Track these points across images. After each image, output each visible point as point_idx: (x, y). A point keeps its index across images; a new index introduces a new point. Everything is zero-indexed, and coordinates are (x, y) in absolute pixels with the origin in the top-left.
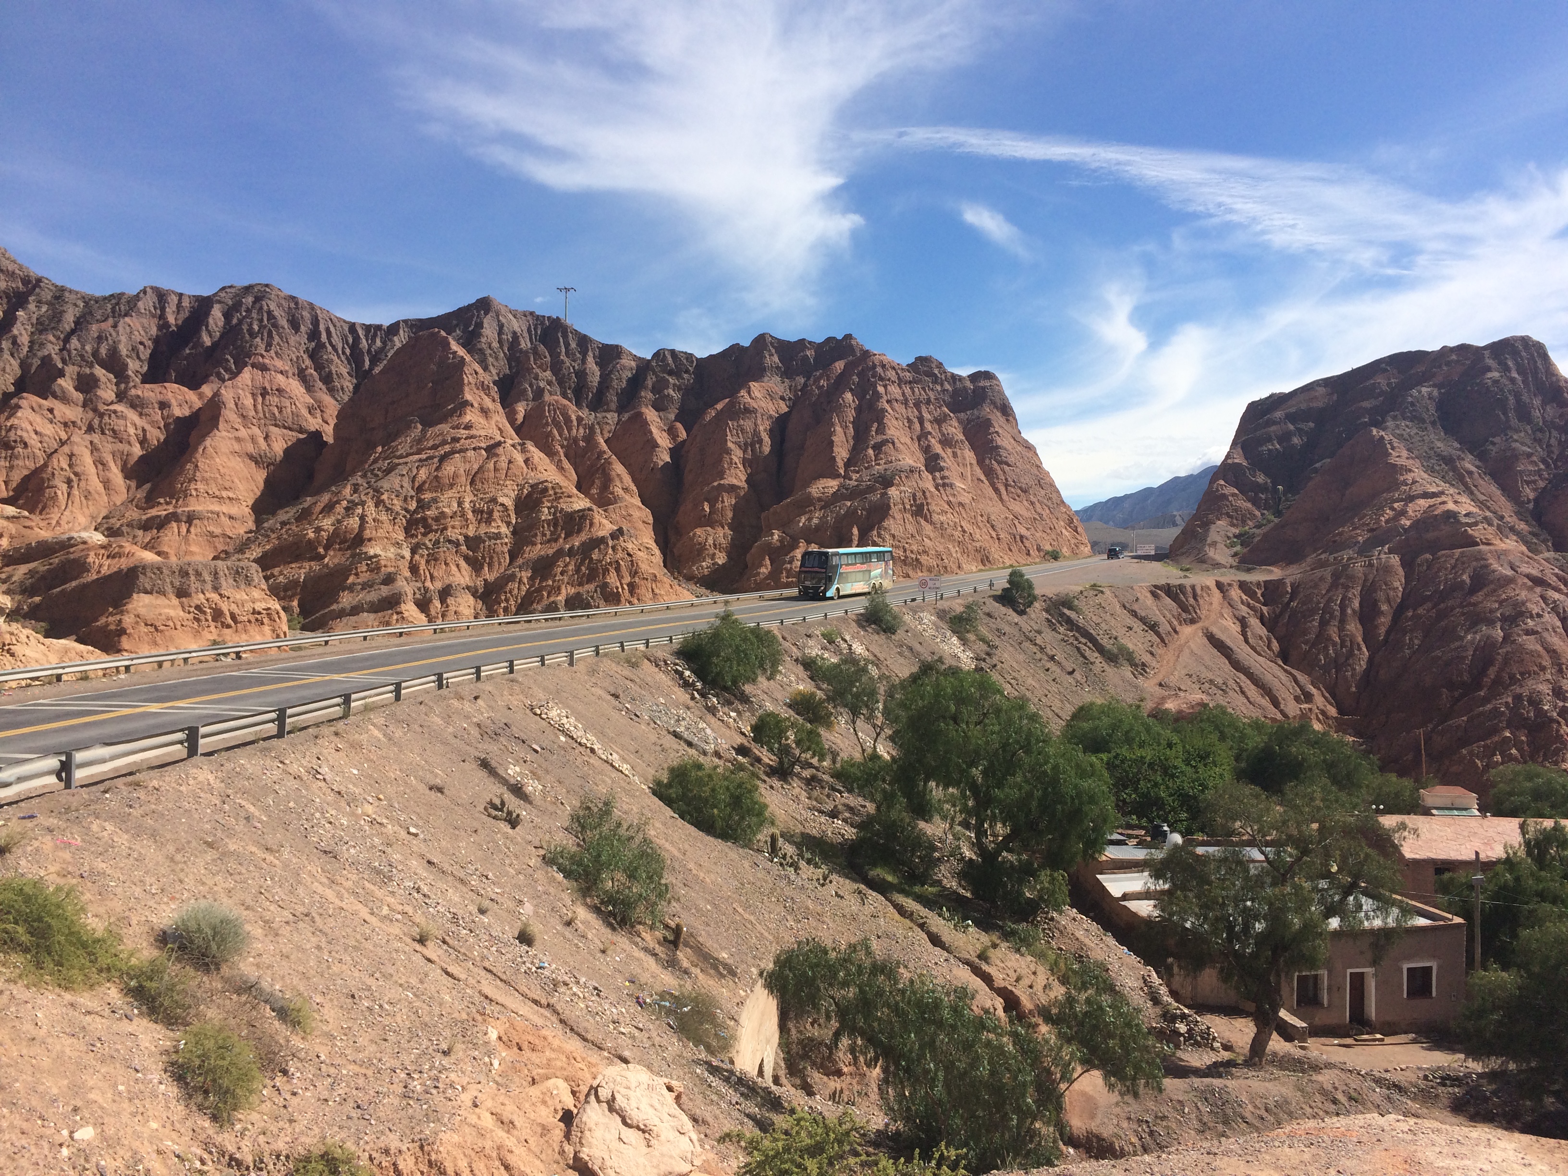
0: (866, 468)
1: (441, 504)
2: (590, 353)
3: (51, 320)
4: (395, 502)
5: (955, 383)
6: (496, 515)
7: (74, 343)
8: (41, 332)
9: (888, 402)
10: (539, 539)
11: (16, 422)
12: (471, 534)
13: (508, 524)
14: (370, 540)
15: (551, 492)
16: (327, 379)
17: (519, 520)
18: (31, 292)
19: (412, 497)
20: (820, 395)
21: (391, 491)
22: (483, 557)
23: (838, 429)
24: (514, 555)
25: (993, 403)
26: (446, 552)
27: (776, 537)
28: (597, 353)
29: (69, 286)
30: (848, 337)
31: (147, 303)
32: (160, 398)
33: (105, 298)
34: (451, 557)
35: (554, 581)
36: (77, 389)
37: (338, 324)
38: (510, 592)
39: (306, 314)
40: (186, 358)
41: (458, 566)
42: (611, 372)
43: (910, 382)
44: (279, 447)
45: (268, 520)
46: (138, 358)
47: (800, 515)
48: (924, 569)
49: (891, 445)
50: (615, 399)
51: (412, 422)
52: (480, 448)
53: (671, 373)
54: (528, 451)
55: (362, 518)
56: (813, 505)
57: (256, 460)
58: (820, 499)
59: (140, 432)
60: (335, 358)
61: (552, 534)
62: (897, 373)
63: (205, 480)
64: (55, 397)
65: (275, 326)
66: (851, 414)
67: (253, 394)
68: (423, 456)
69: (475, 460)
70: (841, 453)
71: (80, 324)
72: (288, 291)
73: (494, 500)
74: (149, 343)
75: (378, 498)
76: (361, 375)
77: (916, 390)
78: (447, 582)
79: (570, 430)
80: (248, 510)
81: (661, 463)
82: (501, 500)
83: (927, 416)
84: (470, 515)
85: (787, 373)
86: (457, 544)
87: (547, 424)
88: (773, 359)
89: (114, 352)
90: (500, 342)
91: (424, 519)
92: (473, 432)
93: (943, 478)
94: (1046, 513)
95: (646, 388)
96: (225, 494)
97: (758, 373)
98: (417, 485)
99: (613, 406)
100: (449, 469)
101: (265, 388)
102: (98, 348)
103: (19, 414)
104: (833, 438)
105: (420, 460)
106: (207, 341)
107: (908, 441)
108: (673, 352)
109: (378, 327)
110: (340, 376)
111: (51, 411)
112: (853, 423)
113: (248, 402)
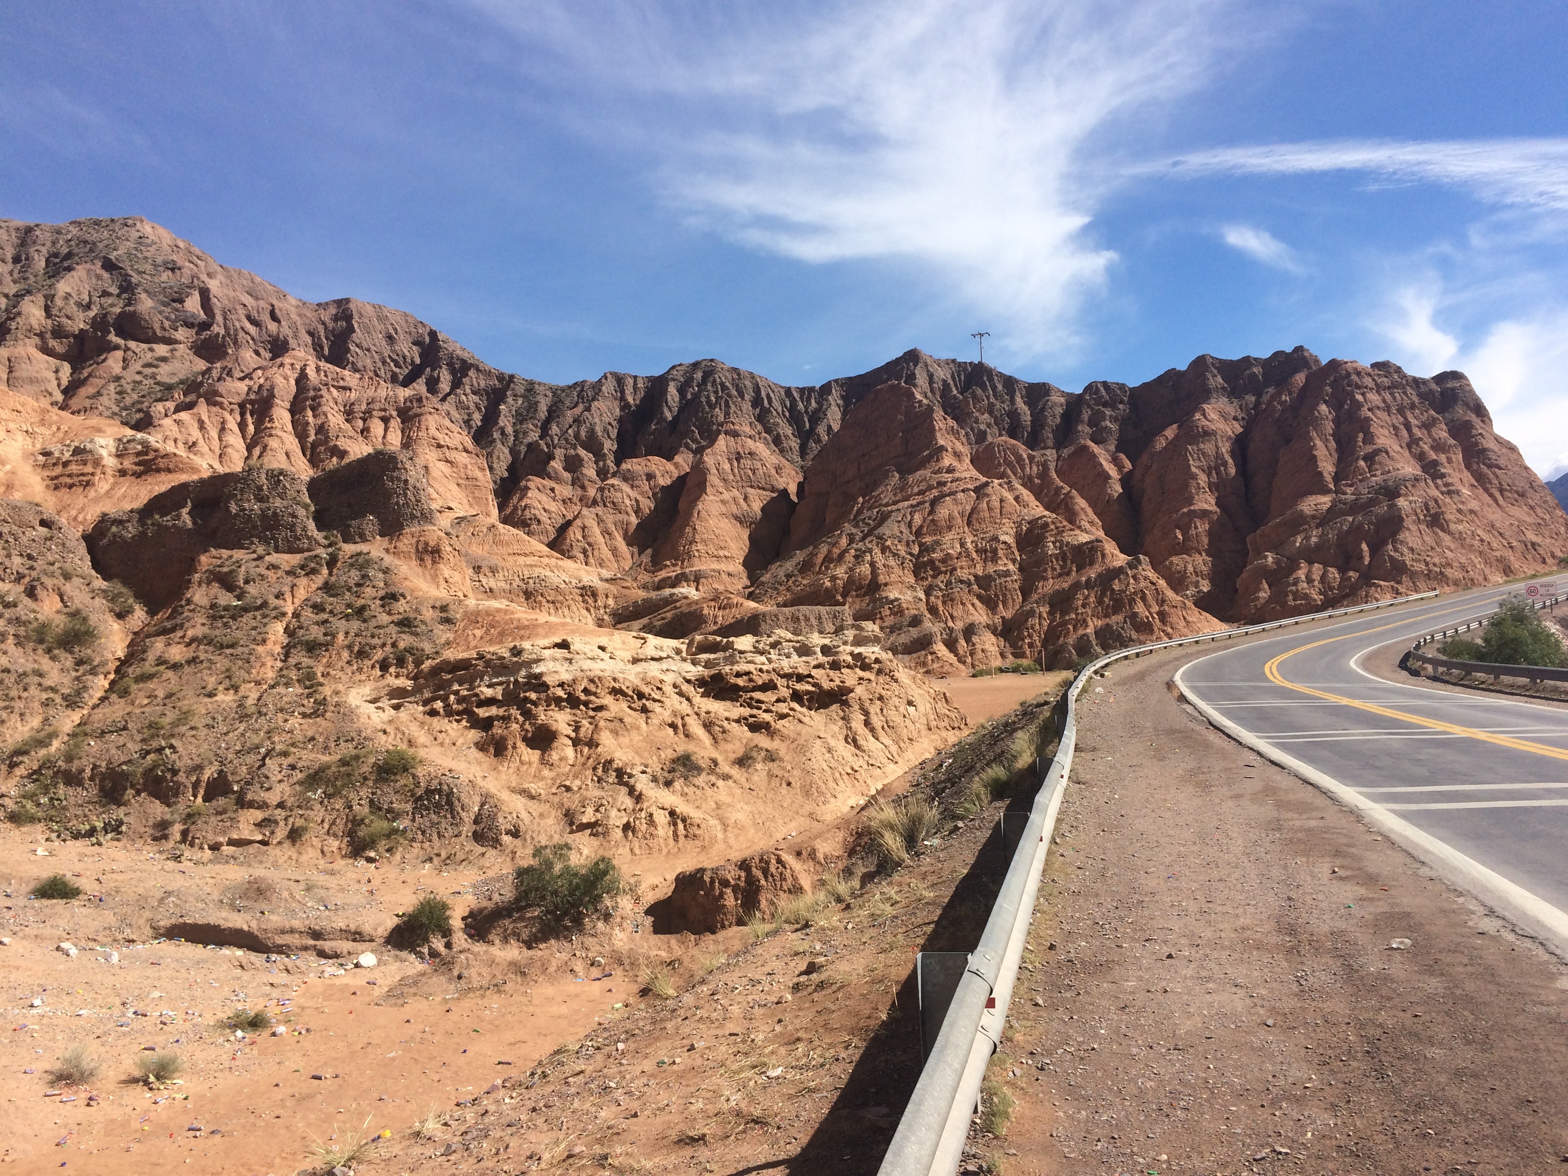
0: (1360, 481)
1: (944, 547)
2: (1018, 394)
3: (528, 411)
4: (899, 547)
5: (1418, 386)
6: (1001, 553)
7: (555, 429)
8: (521, 423)
9: (1369, 410)
10: (1049, 573)
11: (529, 502)
12: (980, 573)
13: (1014, 561)
14: (886, 585)
15: (1052, 527)
16: (777, 441)
17: (1024, 557)
18: (508, 386)
19: (913, 542)
20: (1283, 411)
21: (893, 537)
22: (996, 595)
23: (1318, 443)
24: (1026, 592)
25: (1466, 404)
26: (960, 592)
27: (1270, 559)
28: (1024, 393)
29: (537, 379)
30: (1299, 349)
31: (609, 387)
32: (646, 470)
33: (570, 387)
34: (965, 597)
35: (1077, 614)
36: (565, 469)
37: (776, 390)
38: (1032, 628)
39: (748, 383)
40: (653, 434)
41: (973, 605)
42: (1043, 409)
43: (1389, 388)
44: (757, 506)
45: (762, 575)
46: (609, 437)
47: (1294, 535)
48: (1451, 583)
49: (1384, 454)
50: (1051, 435)
51: (888, 470)
52: (968, 490)
53: (1105, 405)
54: (1016, 489)
55: (872, 564)
56: (1308, 523)
57: (740, 519)
58: (1313, 517)
59: (634, 502)
60: (780, 421)
61: (1062, 568)
62: (1374, 380)
63: (704, 541)
64: (550, 478)
65: (729, 395)
66: (1329, 427)
67: (729, 459)
68: (914, 502)
69: (967, 501)
70: (1327, 467)
71: (553, 413)
72: (729, 364)
73: (995, 539)
74: (614, 423)
75: (883, 544)
76: (806, 436)
77: (1397, 395)
78: (968, 621)
79: (1023, 469)
80: (741, 568)
81: (1116, 495)
82: (1003, 538)
83: (1414, 421)
84: (974, 555)
85: (1234, 392)
86: (969, 584)
87: (999, 464)
88: (1216, 381)
89: (592, 432)
90: (932, 391)
91: (932, 562)
92: (957, 475)
93: (1447, 485)
94: (1547, 517)
95: (1082, 422)
96: (721, 553)
97: (1205, 394)
98: (914, 530)
99: (1050, 443)
100: (943, 512)
101: (739, 453)
102: (579, 431)
103: (529, 495)
104: (1315, 453)
105: (912, 506)
106: (669, 416)
107: (1399, 449)
108: (1105, 384)
109: (812, 389)
110: (786, 436)
111: (552, 490)
112: (1332, 435)
113: (727, 466)
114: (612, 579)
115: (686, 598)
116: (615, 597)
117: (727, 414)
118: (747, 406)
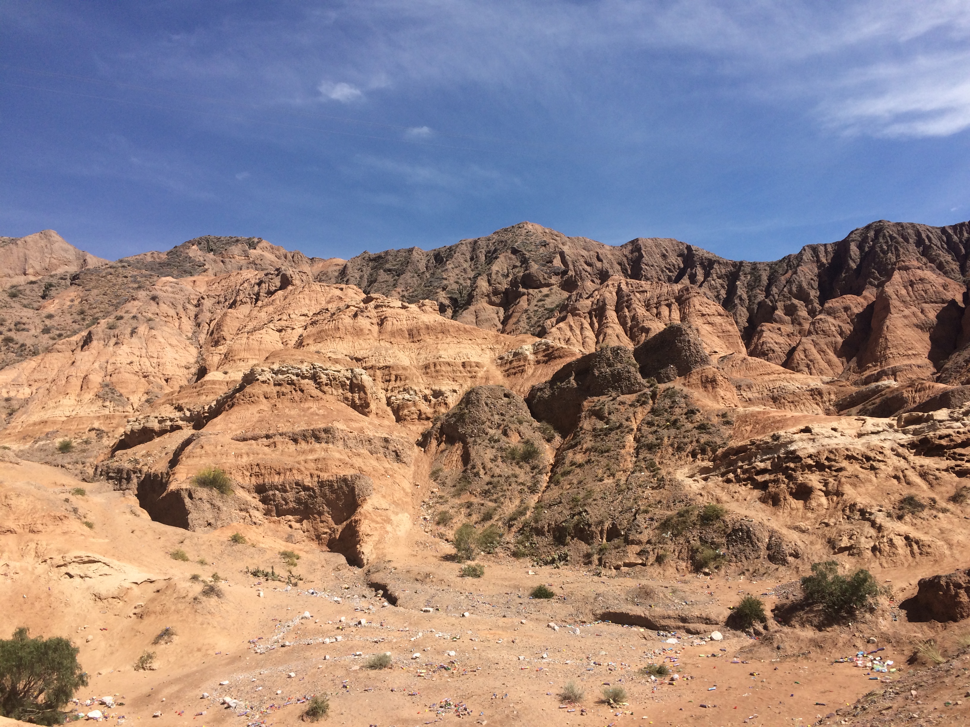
3: (755, 282)
7: (774, 290)
8: (752, 290)
11: (765, 339)
16: (941, 267)
18: (739, 270)
29: (758, 261)
31: (808, 255)
32: (843, 305)
33: (780, 261)
36: (785, 314)
40: (844, 280)
44: (932, 315)
46: (813, 288)
57: (921, 327)
59: (837, 328)
63: (895, 347)
64: (776, 322)
67: (905, 287)
71: (772, 280)
74: (815, 278)
80: (927, 361)
89: (800, 287)
96: (910, 352)
102: (791, 288)
103: (764, 335)
106: (854, 266)
110: (947, 262)
111: (779, 329)
113: (904, 292)
114: (831, 382)
115: (889, 387)
116: (836, 394)
117: (898, 256)
118: (912, 247)
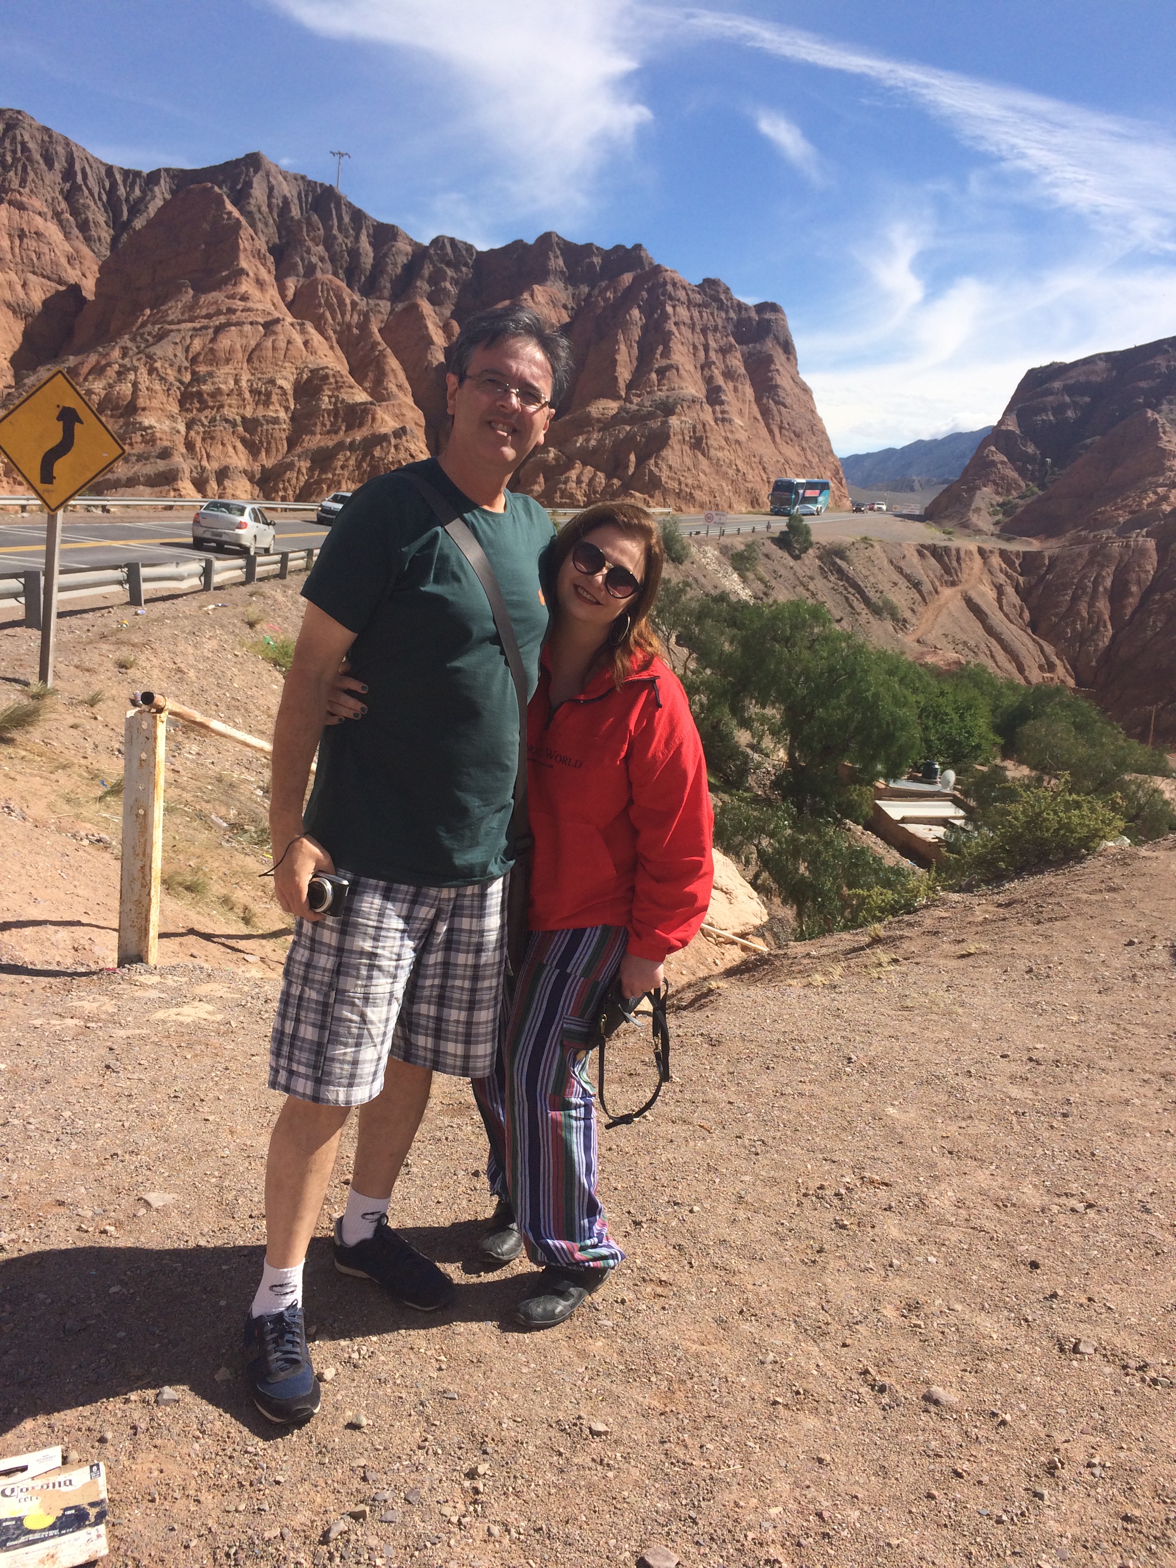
0: (648, 393)
1: (217, 380)
2: (364, 231)
4: (169, 371)
5: (740, 311)
6: (274, 398)
9: (676, 324)
10: (318, 429)
12: (248, 415)
13: (287, 409)
14: (144, 409)
15: (332, 380)
16: (84, 226)
17: (298, 406)
19: (186, 368)
20: (604, 308)
21: (164, 358)
22: (261, 442)
23: (623, 347)
24: (292, 442)
25: (776, 338)
26: (223, 431)
27: (552, 455)
28: (371, 231)
30: (638, 247)
34: (228, 438)
35: (334, 475)
37: (94, 165)
38: (289, 481)
39: (60, 150)
41: (234, 448)
42: (386, 255)
43: (699, 306)
44: (37, 297)
45: (28, 376)
47: (578, 435)
48: (697, 504)
49: (674, 371)
50: (388, 285)
51: (183, 285)
52: (257, 323)
53: (449, 264)
54: (308, 333)
55: (135, 385)
56: (592, 426)
57: (15, 309)
58: (599, 420)
60: (92, 203)
61: (331, 425)
62: (687, 294)
65: (30, 159)
66: (636, 333)
67: (10, 235)
68: (197, 325)
69: (252, 335)
70: (624, 374)
73: (272, 382)
75: (151, 365)
76: (119, 226)
77: (704, 314)
78: (224, 463)
79: (343, 315)
80: (7, 364)
81: (435, 363)
82: (280, 382)
83: (712, 344)
84: (247, 395)
85: (571, 279)
86: (234, 424)
87: (320, 305)
88: (557, 262)
90: (269, 205)
91: (200, 394)
92: (250, 304)
93: (723, 412)
94: (815, 460)
95: (422, 278)
97: (541, 276)
98: (190, 355)
99: (386, 293)
100: (225, 342)
101: (22, 230)
104: (617, 357)
105: (194, 329)
107: (692, 369)
108: (452, 240)
109: (137, 174)
110: (97, 224)
112: (638, 343)
117: (23, 182)
118: (53, 177)
